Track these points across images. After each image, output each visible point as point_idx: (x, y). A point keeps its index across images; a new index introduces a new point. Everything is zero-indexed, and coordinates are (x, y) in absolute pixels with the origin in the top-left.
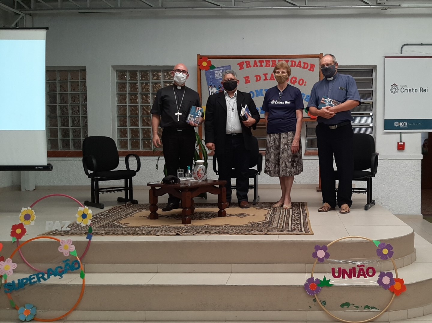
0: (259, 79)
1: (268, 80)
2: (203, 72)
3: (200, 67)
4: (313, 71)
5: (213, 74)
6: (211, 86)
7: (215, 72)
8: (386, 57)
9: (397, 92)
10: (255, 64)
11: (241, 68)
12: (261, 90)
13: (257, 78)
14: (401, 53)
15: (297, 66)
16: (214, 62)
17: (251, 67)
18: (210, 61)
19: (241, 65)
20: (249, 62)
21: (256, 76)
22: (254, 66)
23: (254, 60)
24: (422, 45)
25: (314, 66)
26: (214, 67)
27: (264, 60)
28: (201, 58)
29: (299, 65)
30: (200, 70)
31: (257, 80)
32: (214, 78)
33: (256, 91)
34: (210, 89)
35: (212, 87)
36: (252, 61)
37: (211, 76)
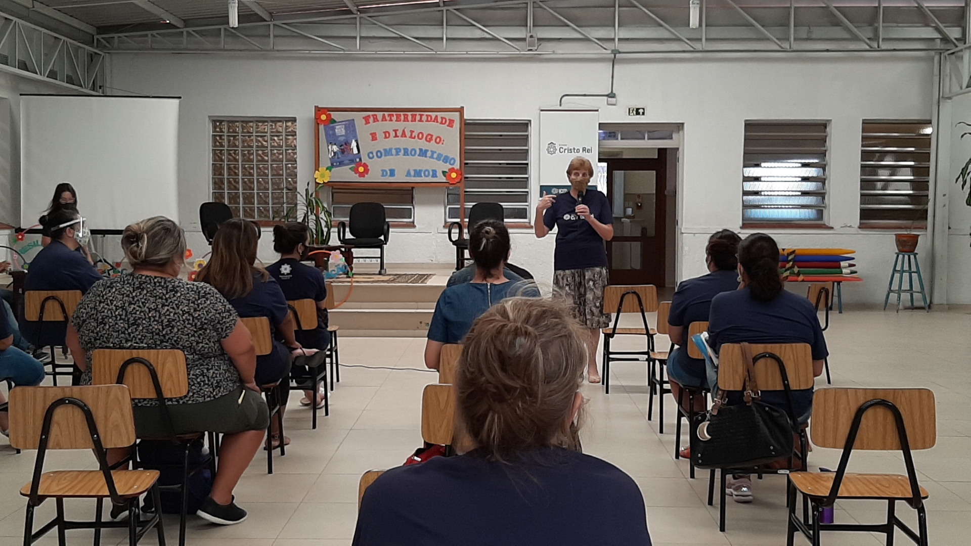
0: (387, 135)
1: (398, 137)
2: (322, 127)
3: (317, 121)
4: (452, 127)
5: (333, 129)
6: (331, 143)
7: (337, 127)
8: (542, 110)
9: (555, 153)
10: (384, 119)
11: (367, 122)
12: (391, 149)
13: (385, 135)
14: (560, 105)
15: (434, 121)
16: (334, 115)
17: (378, 121)
18: (330, 114)
19: (367, 119)
20: (376, 115)
21: (385, 133)
22: (382, 121)
23: (382, 113)
24: (585, 95)
25: (453, 121)
26: (335, 122)
27: (394, 113)
28: (319, 110)
29: (436, 119)
30: (318, 124)
31: (386, 137)
32: (334, 134)
33: (385, 150)
34: (330, 147)
35: (332, 145)
36: (380, 115)
37: (331, 132)
